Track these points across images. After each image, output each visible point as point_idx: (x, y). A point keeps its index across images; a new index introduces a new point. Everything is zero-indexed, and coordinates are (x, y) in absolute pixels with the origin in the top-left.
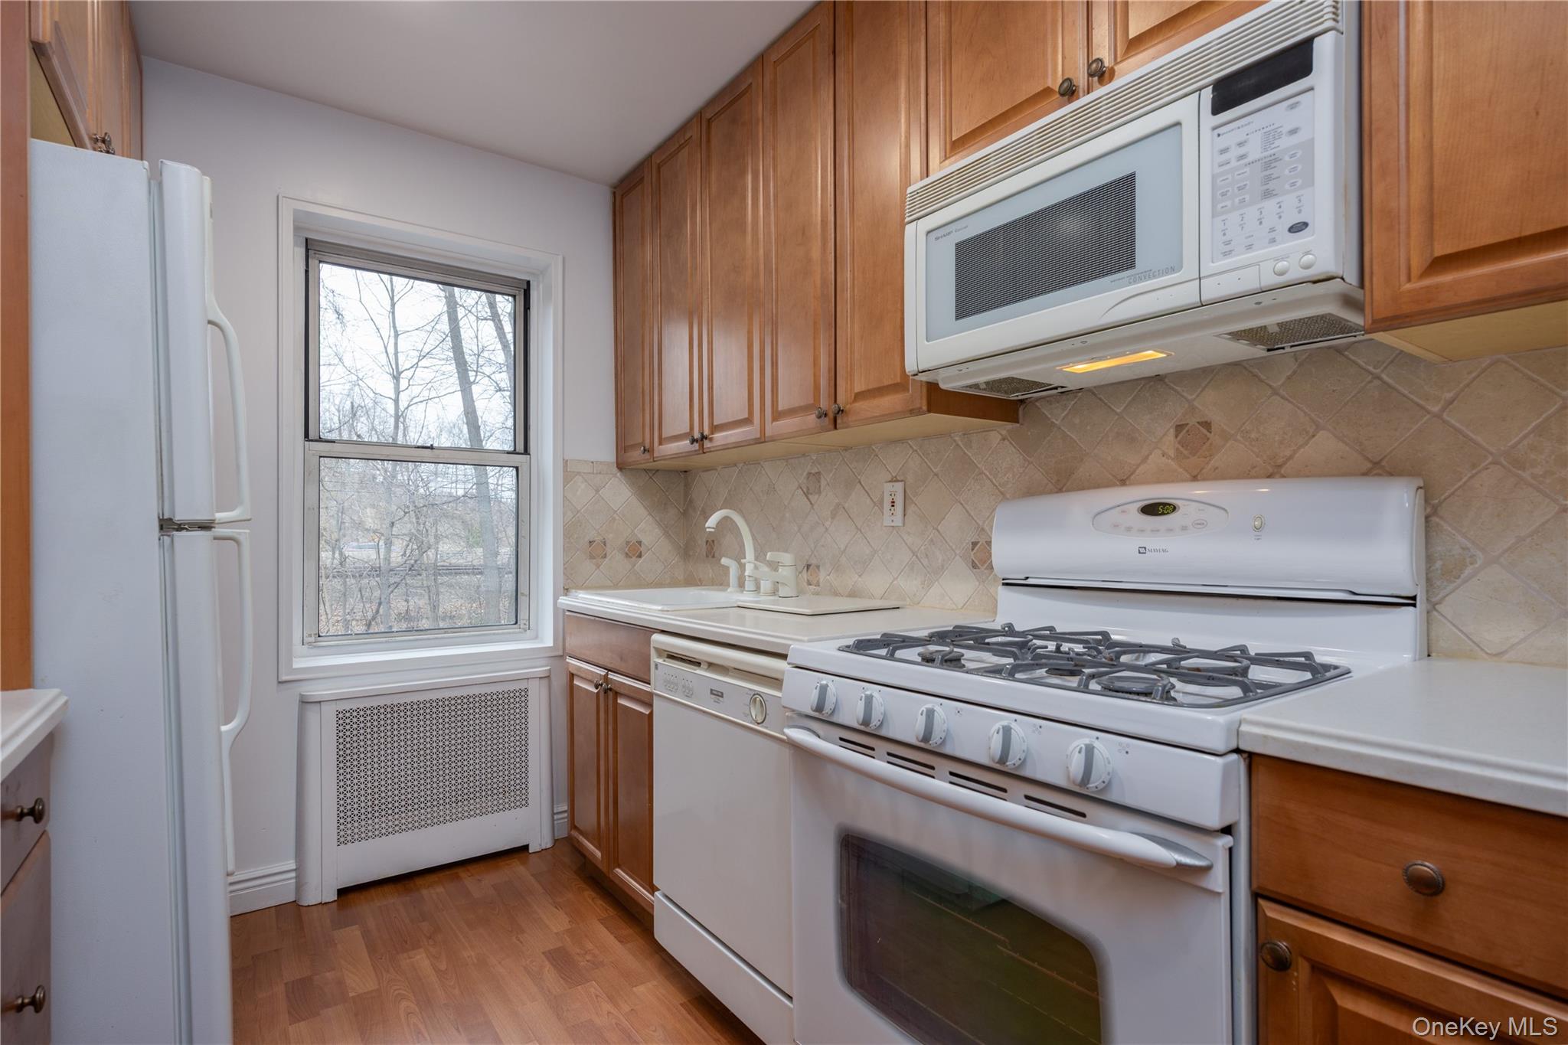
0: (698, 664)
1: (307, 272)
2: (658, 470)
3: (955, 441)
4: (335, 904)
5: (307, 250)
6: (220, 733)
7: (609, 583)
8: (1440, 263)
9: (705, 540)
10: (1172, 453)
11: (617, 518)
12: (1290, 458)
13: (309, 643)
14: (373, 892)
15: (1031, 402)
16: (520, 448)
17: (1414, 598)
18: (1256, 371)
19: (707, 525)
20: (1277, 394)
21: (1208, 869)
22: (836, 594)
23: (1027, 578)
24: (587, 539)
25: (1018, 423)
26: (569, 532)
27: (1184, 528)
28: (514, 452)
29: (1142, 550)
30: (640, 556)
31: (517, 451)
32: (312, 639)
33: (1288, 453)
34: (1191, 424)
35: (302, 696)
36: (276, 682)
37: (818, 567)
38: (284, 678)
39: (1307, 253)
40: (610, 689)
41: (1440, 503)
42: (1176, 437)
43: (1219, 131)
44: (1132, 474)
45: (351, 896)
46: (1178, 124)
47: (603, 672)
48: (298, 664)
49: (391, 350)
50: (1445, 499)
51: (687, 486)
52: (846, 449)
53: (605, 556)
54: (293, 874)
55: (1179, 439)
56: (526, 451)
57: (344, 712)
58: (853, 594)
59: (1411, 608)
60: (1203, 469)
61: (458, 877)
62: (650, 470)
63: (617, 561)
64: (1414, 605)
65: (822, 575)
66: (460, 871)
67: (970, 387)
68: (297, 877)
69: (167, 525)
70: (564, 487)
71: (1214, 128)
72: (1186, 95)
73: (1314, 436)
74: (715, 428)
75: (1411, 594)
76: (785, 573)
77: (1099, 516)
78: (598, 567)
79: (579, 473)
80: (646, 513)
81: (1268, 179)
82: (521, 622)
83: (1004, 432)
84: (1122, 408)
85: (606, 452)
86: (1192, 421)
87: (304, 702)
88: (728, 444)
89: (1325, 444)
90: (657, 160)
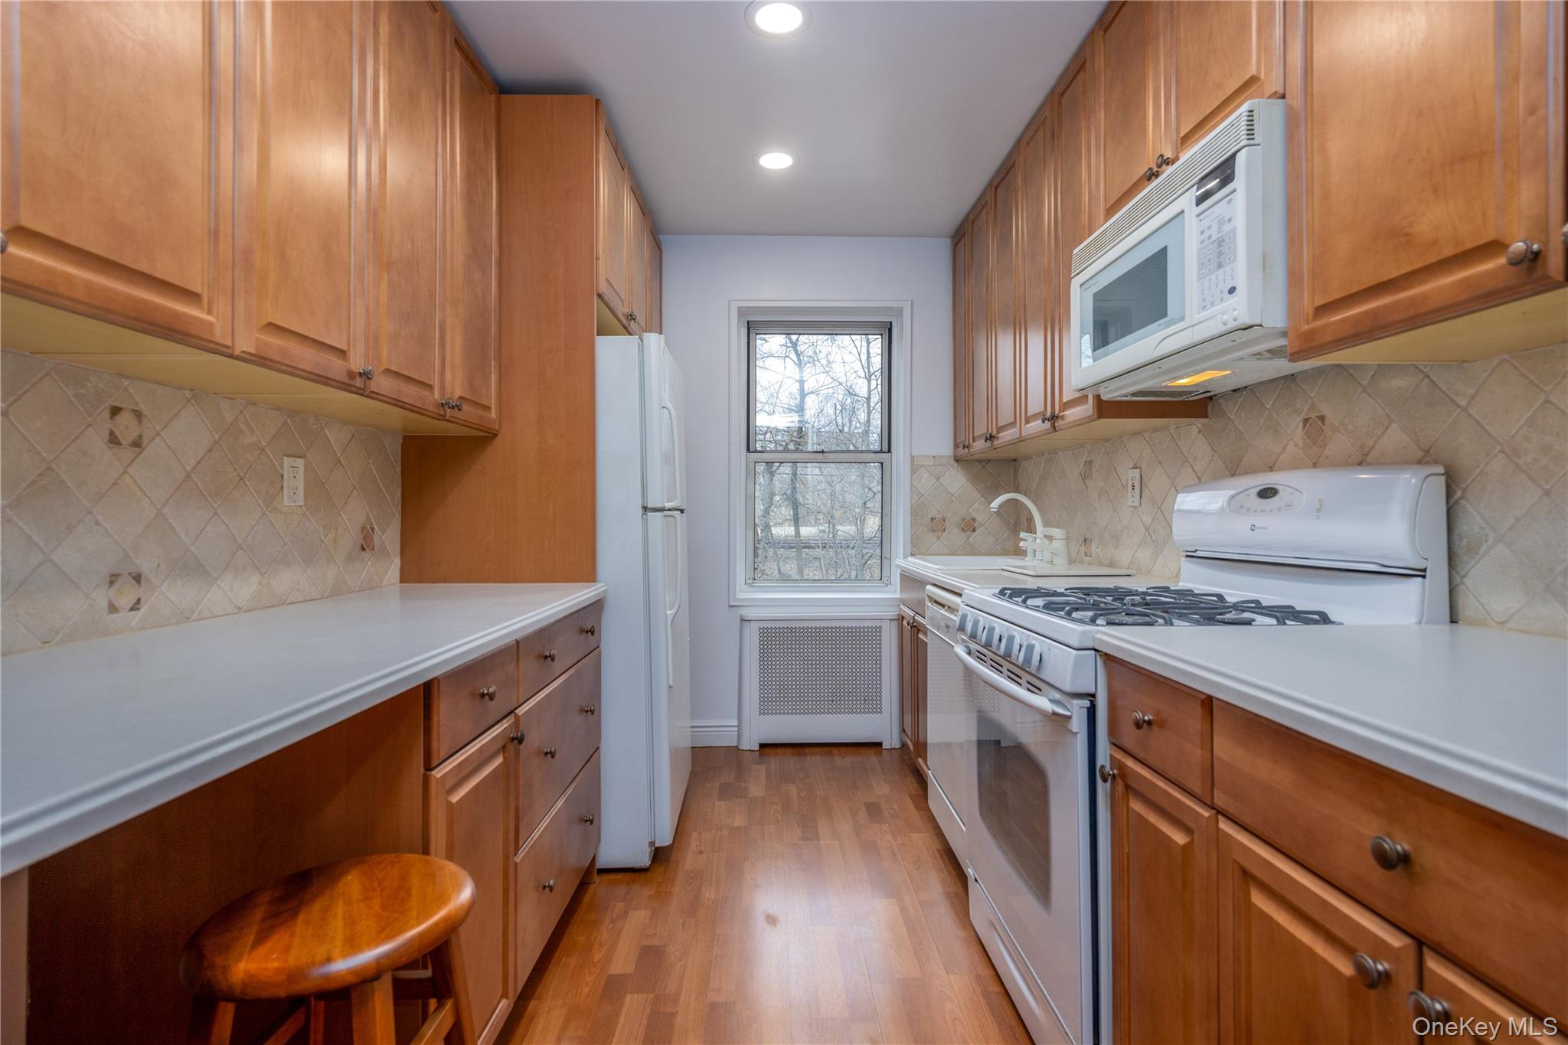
0: (943, 606)
1: (748, 343)
2: (989, 461)
3: (1171, 434)
4: (757, 753)
5: (749, 329)
6: (666, 614)
7: (948, 552)
8: (1322, 310)
9: (1026, 518)
10: (1300, 443)
11: (954, 499)
12: (1373, 447)
13: (749, 584)
14: (780, 750)
15: (1216, 399)
16: (885, 449)
17: (1425, 570)
18: (1351, 371)
19: (991, 506)
20: (1366, 392)
21: (1069, 718)
22: (1101, 564)
23: (1197, 550)
24: (930, 516)
25: (1207, 417)
26: (916, 511)
27: (1279, 509)
28: (881, 452)
29: (1253, 528)
30: (974, 530)
31: (883, 450)
32: (750, 581)
33: (1371, 444)
34: (1313, 418)
35: (741, 616)
36: (727, 606)
37: (1091, 540)
38: (732, 604)
39: (1234, 310)
40: (915, 626)
41: (1467, 486)
42: (1304, 429)
43: (1200, 217)
44: (1276, 461)
45: (767, 750)
46: (1183, 212)
47: (912, 614)
48: (740, 596)
49: (864, 357)
50: (1470, 483)
51: (1016, 472)
52: (1107, 440)
53: (944, 530)
54: (736, 729)
55: (1305, 430)
56: (889, 451)
57: (764, 628)
58: (1111, 565)
59: (1419, 579)
60: (1320, 457)
61: (831, 754)
62: (984, 460)
63: (954, 535)
64: (1424, 577)
65: (1094, 548)
66: (835, 751)
67: (1134, 394)
68: (738, 731)
69: (645, 509)
70: (912, 476)
71: (1198, 216)
72: (1188, 190)
73: (1388, 428)
74: (1000, 429)
75: (1423, 568)
76: (1056, 545)
77: (1234, 499)
78: (938, 538)
79: (923, 466)
80: (979, 495)
81: (1220, 254)
82: (884, 579)
83: (1200, 426)
84: (1271, 403)
85: (945, 448)
86: (1313, 416)
87: (743, 620)
88: (1005, 442)
89: (1395, 437)
90: (971, 218)
